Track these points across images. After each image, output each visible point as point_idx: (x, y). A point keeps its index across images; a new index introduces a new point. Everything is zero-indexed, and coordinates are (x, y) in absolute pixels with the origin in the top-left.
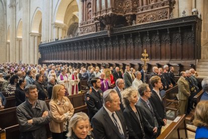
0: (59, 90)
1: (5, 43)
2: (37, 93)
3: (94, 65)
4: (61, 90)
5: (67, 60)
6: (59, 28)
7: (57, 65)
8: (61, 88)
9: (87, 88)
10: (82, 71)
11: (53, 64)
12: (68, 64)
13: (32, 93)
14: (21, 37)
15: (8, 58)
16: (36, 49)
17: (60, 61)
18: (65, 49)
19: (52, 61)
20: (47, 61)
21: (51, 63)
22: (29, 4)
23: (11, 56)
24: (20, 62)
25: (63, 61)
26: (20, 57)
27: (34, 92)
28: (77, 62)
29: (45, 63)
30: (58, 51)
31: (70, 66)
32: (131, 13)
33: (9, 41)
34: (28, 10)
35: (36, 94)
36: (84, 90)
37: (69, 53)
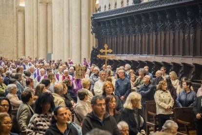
1: (15, 10)
5: (165, 54)
15: (20, 45)
16: (86, 24)
18: (159, 25)
19: (124, 58)
21: (123, 63)
23: (27, 41)
24: (49, 56)
26: (47, 43)
30: (141, 31)
33: (22, 4)
37: (170, 36)
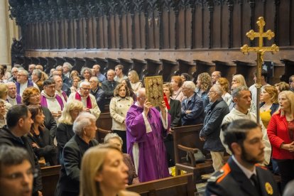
0: (101, 169)
2: (29, 179)
3: (224, 69)
4: (107, 168)
5: (122, 47)
7: (84, 70)
8: (106, 161)
9: (199, 156)
10: (181, 91)
11: (67, 65)
12: (126, 66)
13: (10, 177)
17: (93, 53)
18: (112, 5)
19: (62, 54)
20: (44, 53)
21: (60, 61)
25: (104, 54)
27: (19, 175)
28: (157, 56)
29: (36, 61)
30: (85, 14)
31: (132, 74)
35: (26, 185)
36: (189, 163)
37: (128, 21)
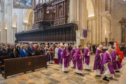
6: (26, 25)
14: (7, 29)
19: (22, 42)
22: (11, 11)
30: (24, 37)
32: (51, 21)
34: (11, 15)
